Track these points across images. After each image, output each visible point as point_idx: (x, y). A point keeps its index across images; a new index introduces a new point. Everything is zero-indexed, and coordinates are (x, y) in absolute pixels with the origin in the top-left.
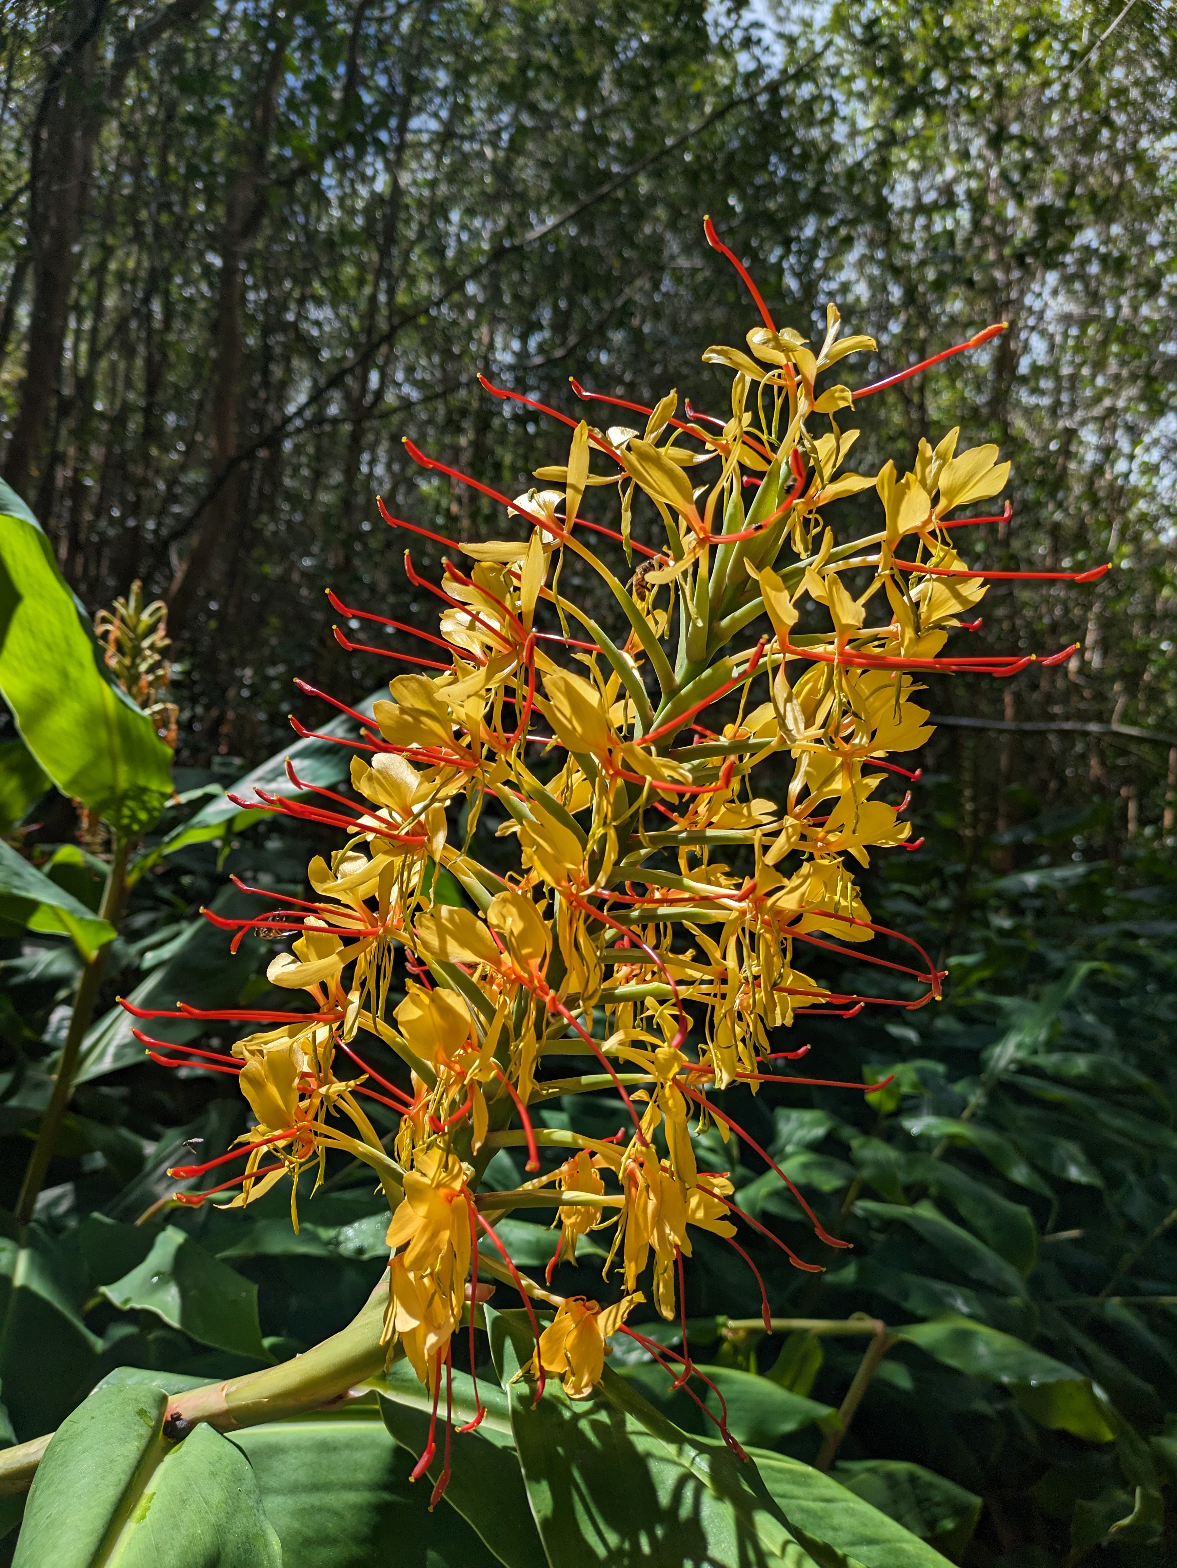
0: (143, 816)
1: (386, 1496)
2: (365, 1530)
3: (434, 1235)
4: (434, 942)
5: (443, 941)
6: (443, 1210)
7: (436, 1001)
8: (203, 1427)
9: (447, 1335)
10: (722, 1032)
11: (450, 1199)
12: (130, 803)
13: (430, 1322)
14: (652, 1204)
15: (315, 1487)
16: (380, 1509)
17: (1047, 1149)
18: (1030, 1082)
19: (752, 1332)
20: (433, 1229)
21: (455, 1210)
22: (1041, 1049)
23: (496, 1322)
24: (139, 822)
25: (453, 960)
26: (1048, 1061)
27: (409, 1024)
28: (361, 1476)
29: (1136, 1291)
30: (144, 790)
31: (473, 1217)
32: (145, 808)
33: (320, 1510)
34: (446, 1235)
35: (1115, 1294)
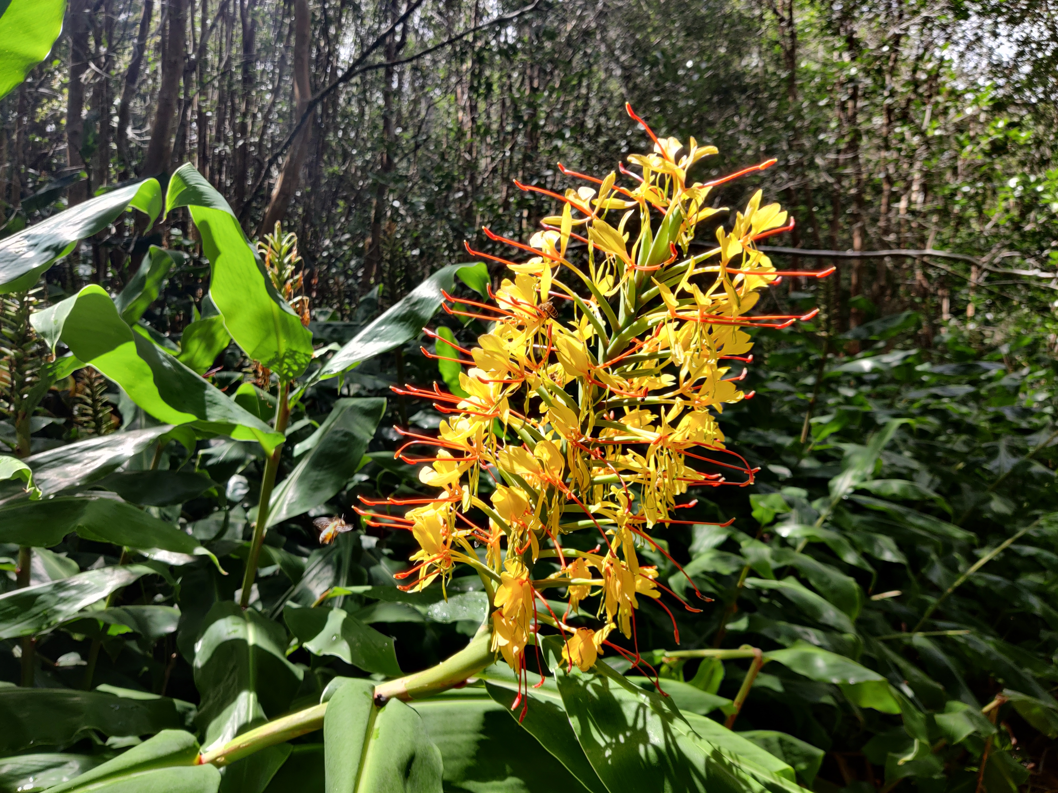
0: (295, 368)
1: (482, 737)
2: (473, 753)
3: (515, 601)
4: (508, 464)
5: (511, 463)
6: (519, 589)
7: (510, 493)
8: (394, 701)
9: (523, 647)
10: (650, 500)
11: (522, 583)
12: (287, 360)
13: (514, 641)
14: (618, 584)
15: (445, 733)
16: (480, 743)
17: (871, 542)
18: (862, 499)
19: (681, 658)
20: (515, 598)
21: (524, 589)
22: (869, 478)
23: (544, 642)
24: (293, 371)
25: (518, 473)
26: (874, 485)
27: (498, 503)
28: (469, 727)
29: (934, 628)
30: (295, 352)
31: (532, 591)
32: (296, 363)
33: (449, 743)
34: (521, 600)
35: (921, 630)
